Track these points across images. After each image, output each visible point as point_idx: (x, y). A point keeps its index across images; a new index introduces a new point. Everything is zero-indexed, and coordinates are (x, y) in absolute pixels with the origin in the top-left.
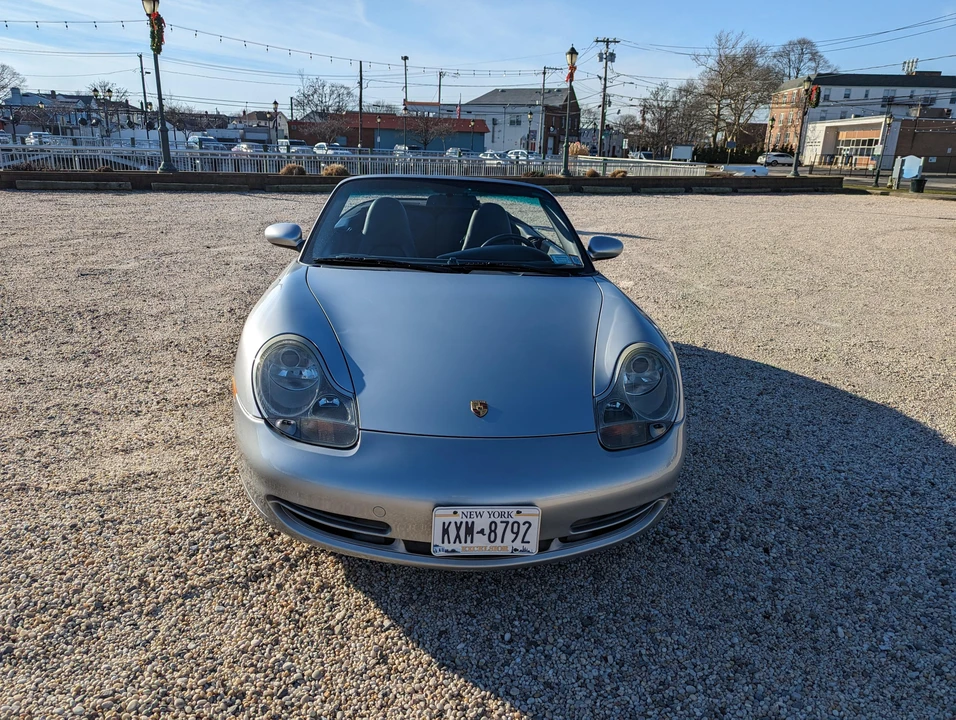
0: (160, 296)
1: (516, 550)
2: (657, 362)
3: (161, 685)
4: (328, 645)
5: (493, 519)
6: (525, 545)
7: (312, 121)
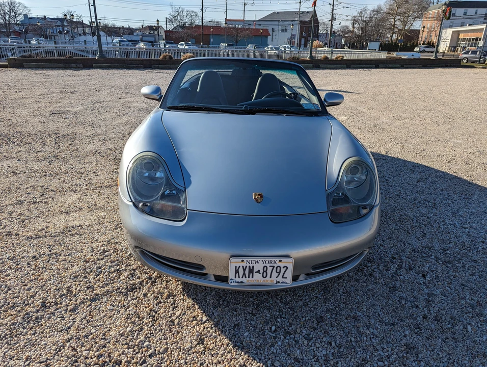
0: (92, 125)
1: (279, 282)
2: (364, 168)
3: (74, 356)
4: (170, 332)
5: (265, 265)
6: (284, 279)
7: (177, 30)
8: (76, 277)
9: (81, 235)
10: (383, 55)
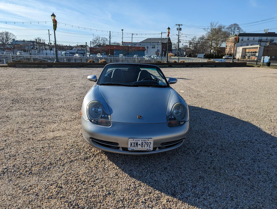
3: (66, 179)
7: (96, 47)
8: (62, 154)
9: (61, 140)
10: (206, 61)
